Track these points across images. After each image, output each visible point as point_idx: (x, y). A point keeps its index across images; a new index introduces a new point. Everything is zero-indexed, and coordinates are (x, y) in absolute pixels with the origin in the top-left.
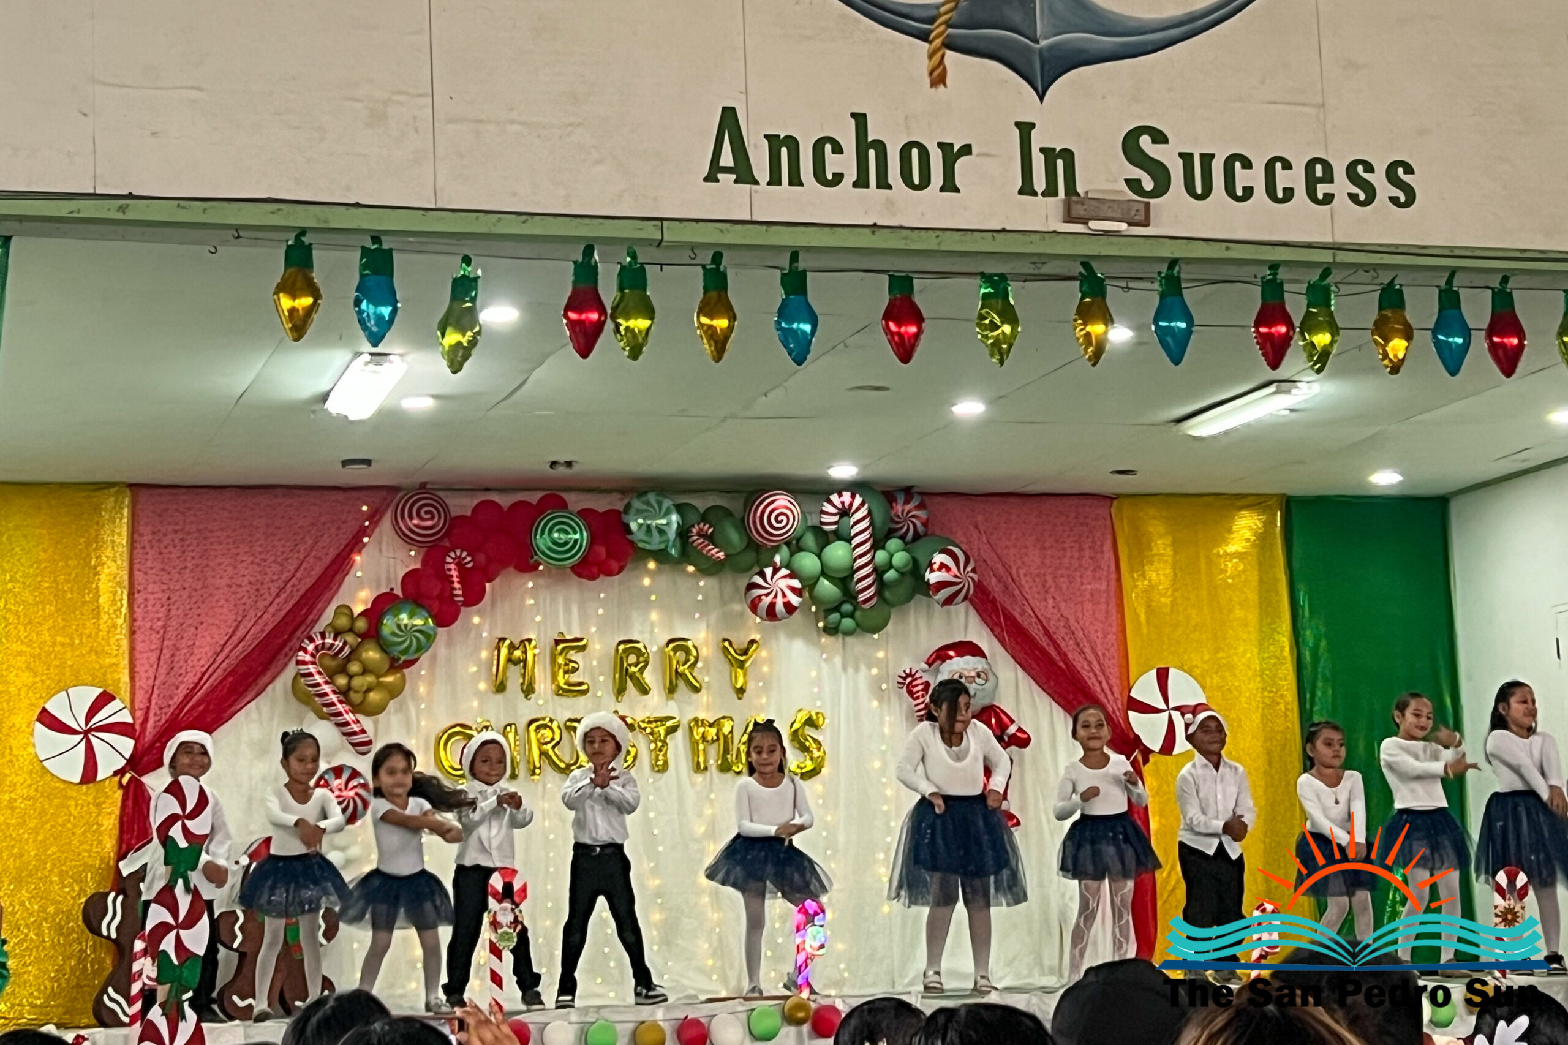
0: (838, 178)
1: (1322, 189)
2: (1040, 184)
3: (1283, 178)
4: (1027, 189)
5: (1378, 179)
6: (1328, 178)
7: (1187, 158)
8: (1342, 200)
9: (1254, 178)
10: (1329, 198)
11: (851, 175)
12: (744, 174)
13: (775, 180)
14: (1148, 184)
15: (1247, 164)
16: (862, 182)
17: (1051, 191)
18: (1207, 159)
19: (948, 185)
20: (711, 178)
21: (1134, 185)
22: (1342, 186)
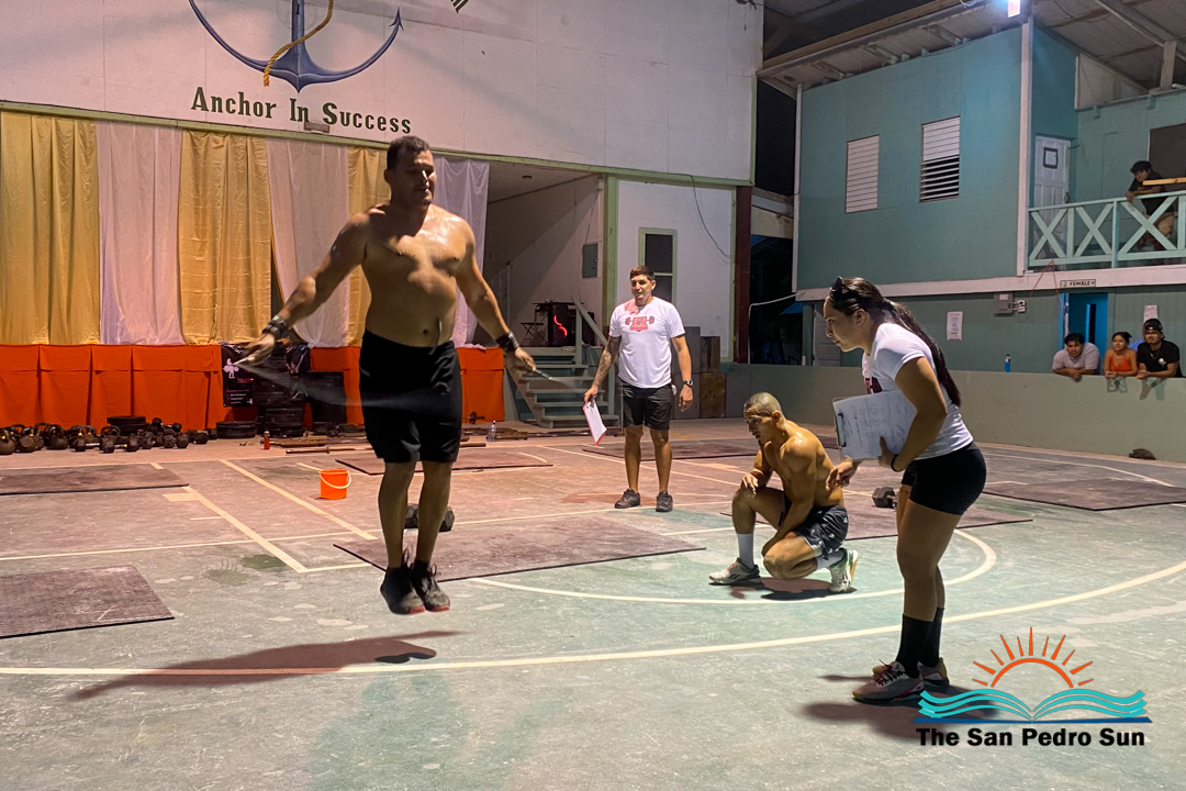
0: (234, 111)
1: (382, 126)
2: (297, 117)
3: (371, 122)
4: (293, 118)
5: (399, 124)
6: (385, 123)
7: (342, 114)
8: (388, 129)
9: (363, 121)
10: (384, 129)
11: (238, 110)
12: (204, 108)
13: (214, 110)
14: (330, 120)
15: (360, 117)
16: (241, 113)
17: (300, 120)
18: (348, 114)
19: (269, 116)
20: (194, 108)
21: (326, 120)
22: (389, 125)
